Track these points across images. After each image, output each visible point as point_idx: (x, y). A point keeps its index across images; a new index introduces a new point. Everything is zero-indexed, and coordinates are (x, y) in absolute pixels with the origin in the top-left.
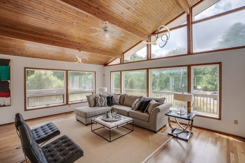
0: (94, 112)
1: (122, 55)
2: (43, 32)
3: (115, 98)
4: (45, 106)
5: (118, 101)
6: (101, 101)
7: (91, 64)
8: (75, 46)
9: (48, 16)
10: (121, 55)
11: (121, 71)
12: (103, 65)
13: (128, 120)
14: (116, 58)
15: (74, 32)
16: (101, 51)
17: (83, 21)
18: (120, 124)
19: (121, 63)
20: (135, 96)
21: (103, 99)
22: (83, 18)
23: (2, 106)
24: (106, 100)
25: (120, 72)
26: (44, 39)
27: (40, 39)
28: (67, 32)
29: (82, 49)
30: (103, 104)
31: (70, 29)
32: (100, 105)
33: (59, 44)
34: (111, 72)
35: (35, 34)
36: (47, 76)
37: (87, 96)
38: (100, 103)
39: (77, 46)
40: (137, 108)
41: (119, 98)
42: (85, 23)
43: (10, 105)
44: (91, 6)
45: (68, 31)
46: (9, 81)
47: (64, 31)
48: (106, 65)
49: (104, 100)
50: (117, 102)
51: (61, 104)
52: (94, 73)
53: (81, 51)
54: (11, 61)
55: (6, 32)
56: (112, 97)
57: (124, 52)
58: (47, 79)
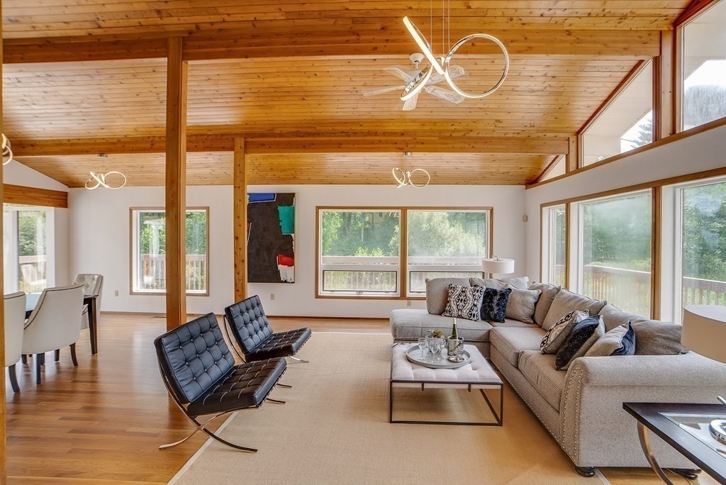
0: (420, 329)
1: (573, 139)
2: (315, 127)
3: (518, 298)
4: (354, 294)
5: (528, 311)
6: (462, 300)
7: (476, 184)
8: (392, 143)
9: (304, 94)
10: (569, 140)
11: (567, 202)
12: (519, 184)
13: (476, 378)
14: (558, 156)
15: (373, 110)
16: (475, 143)
17: (375, 75)
18: (435, 380)
19: (568, 173)
20: (581, 300)
21: (468, 295)
22: (370, 69)
23: (282, 282)
24: (481, 301)
25: (564, 205)
26: (321, 141)
27: (313, 144)
28: (357, 114)
29: (413, 146)
30: (465, 312)
31: (359, 105)
32: (455, 313)
33: (351, 146)
34: (542, 206)
35: (303, 136)
36: (431, 224)
37: (426, 281)
38: (455, 307)
39: (396, 143)
40: (553, 347)
41: (532, 300)
42: (382, 79)
43: (293, 283)
44: (359, 33)
45: (358, 110)
46: (292, 235)
47: (351, 114)
48: (532, 181)
49: (471, 297)
50: (523, 311)
51: (390, 295)
52: (489, 211)
53: (409, 154)
54: (296, 195)
55: (262, 145)
56: (505, 295)
57: (581, 126)
58: (432, 230)
